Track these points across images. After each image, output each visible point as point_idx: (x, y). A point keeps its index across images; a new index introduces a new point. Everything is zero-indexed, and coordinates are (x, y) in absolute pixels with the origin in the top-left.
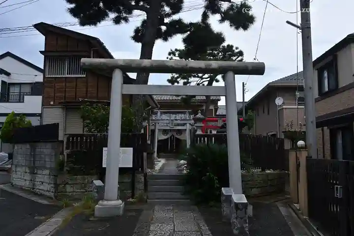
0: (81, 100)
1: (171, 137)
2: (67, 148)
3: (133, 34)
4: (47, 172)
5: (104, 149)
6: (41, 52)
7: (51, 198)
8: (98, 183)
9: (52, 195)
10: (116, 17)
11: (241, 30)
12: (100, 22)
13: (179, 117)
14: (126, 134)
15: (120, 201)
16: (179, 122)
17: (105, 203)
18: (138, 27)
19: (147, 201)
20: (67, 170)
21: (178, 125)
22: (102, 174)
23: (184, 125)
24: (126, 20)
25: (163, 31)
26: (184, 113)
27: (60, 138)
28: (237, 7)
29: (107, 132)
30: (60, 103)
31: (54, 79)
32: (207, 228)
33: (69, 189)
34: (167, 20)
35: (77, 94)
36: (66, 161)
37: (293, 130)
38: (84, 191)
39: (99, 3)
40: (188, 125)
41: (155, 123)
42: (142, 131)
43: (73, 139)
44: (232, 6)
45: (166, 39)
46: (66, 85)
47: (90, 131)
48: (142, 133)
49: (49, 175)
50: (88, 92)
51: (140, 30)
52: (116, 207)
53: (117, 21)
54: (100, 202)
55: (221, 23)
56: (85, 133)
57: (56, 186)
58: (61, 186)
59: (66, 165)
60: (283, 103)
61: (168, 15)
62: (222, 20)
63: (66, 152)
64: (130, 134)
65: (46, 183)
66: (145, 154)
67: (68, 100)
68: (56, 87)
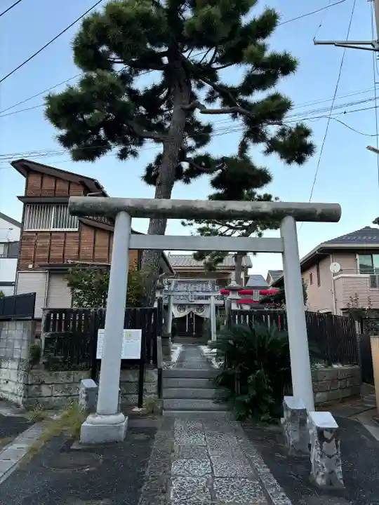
0: (70, 261)
1: (189, 315)
2: (47, 330)
3: (144, 173)
4: (14, 365)
5: (100, 331)
6: (19, 198)
7: (18, 406)
8: (88, 383)
9: (20, 400)
10: (122, 151)
11: (295, 165)
12: (99, 156)
13: (199, 287)
14: (133, 309)
15: (121, 416)
16: (201, 294)
17: (98, 419)
18: (151, 165)
19: (161, 414)
20: (44, 363)
21: (200, 298)
22: (94, 369)
23: (207, 298)
24: (134, 154)
25: (184, 170)
26: (206, 283)
27: (37, 316)
28: (290, 131)
29: (105, 307)
30: (41, 266)
31: (34, 234)
32: (268, 470)
33: (45, 391)
34: (189, 155)
35: (65, 255)
36: (43, 348)
37: (360, 307)
38: (68, 394)
39: (99, 130)
40: (212, 298)
41: (170, 296)
42: (156, 305)
43: (55, 316)
44: (283, 130)
45: (187, 181)
46: (51, 242)
47: (80, 304)
48: (155, 309)
49: (18, 370)
50: (81, 252)
51: (154, 168)
52: (116, 426)
53: (123, 155)
54: (90, 418)
55: (266, 155)
56: (74, 307)
57: (27, 386)
58: (34, 387)
59: (42, 353)
60: (341, 270)
61: (191, 149)
62: (269, 151)
63: (44, 336)
64: (138, 309)
65: (13, 382)
66: (159, 338)
67: (52, 263)
68: (38, 244)
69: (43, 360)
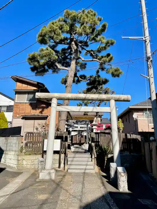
0: (33, 114)
2: (25, 140)
4: (13, 153)
5: (45, 140)
6: (14, 90)
7: (15, 168)
8: (41, 159)
15: (53, 170)
17: (45, 171)
23: (85, 127)
27: (22, 134)
30: (22, 116)
31: (19, 104)
33: (25, 162)
35: (31, 112)
36: (24, 146)
38: (33, 164)
43: (28, 135)
46: (26, 107)
58: (21, 161)
60: (137, 117)
63: (24, 142)
67: (26, 115)
68: (21, 108)
69: (24, 151)
